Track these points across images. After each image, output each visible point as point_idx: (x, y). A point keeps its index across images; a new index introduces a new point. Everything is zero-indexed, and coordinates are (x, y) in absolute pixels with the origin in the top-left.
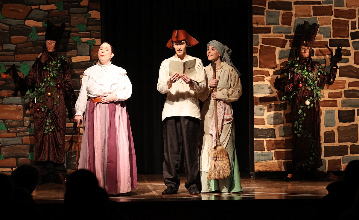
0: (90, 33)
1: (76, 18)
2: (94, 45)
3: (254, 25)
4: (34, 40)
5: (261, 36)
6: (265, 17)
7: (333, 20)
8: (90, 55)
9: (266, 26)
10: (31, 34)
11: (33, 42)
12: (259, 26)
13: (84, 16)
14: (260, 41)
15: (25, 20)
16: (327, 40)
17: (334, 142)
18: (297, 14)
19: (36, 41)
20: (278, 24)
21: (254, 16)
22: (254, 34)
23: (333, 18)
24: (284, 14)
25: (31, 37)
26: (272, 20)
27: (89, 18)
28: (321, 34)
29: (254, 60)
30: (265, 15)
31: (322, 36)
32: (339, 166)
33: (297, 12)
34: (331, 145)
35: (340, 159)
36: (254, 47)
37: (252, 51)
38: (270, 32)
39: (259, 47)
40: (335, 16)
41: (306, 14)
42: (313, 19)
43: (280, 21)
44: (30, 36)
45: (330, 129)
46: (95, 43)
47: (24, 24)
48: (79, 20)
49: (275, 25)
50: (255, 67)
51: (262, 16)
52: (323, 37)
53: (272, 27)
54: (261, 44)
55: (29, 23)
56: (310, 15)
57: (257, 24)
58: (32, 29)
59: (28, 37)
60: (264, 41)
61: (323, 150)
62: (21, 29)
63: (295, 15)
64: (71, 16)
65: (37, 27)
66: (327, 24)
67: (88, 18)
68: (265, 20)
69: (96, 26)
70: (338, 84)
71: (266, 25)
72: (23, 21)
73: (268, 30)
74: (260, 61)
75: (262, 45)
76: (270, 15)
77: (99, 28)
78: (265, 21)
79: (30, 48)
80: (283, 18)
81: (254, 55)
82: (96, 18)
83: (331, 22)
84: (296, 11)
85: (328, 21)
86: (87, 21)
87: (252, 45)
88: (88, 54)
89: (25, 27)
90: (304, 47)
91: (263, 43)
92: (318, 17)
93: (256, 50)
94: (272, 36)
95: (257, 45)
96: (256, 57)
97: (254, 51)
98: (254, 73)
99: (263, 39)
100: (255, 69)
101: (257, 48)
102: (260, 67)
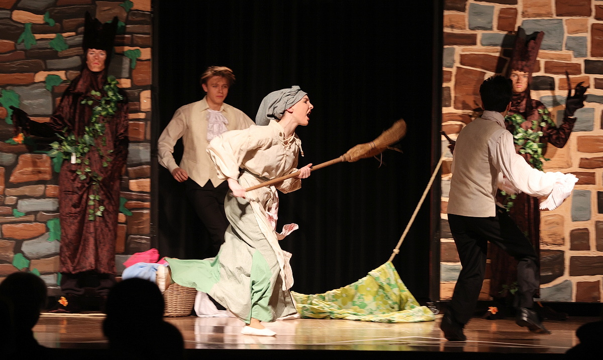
0: (132, 36)
1: (106, 8)
2: (138, 60)
3: (447, 30)
4: (29, 47)
5: (459, 50)
6: (466, 14)
7: (593, 25)
8: (130, 77)
9: (468, 31)
10: (23, 36)
11: (25, 50)
12: (456, 31)
13: (121, 5)
14: (457, 58)
15: (12, 10)
16: (581, 61)
17: (588, 248)
18: (526, 11)
19: (31, 49)
20: (491, 29)
21: (446, 13)
22: (446, 47)
23: (592, 20)
24: (502, 11)
25: (23, 41)
26: (480, 21)
27: (131, 10)
28: (568, 49)
29: (445, 93)
30: (467, 11)
31: (571, 53)
32: (596, 294)
33: (527, 7)
34: (582, 254)
35: (599, 281)
36: (445, 69)
37: (440, 76)
38: (474, 43)
39: (454, 70)
40: (597, 18)
41: (543, 12)
42: (555, 22)
43: (495, 24)
44: (20, 40)
45: (581, 225)
46: (140, 56)
47: (10, 19)
48: (111, 12)
49: (485, 30)
50: (446, 106)
51: (462, 13)
52: (572, 56)
53: (479, 34)
54: (458, 64)
55: (20, 16)
56: (549, 14)
57: (452, 27)
58: (24, 28)
59: (16, 42)
60: (464, 59)
61: (567, 263)
62: (6, 27)
63: (523, 13)
64: (96, 6)
65: (34, 24)
66: (582, 31)
67: (128, 11)
68: (467, 20)
69: (143, 24)
70: (598, 143)
71: (468, 29)
72: (8, 12)
73: (470, 40)
74: (455, 97)
75: (460, 67)
76: (477, 12)
77: (147, 28)
78: (467, 23)
79: (19, 62)
80: (500, 18)
81: (445, 85)
82: (143, 9)
83: (587, 28)
84: (525, 6)
85: (583, 25)
86: (125, 15)
87: (441, 65)
88: (127, 76)
89: (12, 23)
90: (518, 72)
91: (462, 63)
92: (564, 18)
93: (449, 76)
94: (479, 51)
95: (451, 67)
96: (449, 88)
97: (445, 76)
98: (444, 117)
99: (462, 56)
100: (445, 110)
101: (451, 72)
102: (456, 108)
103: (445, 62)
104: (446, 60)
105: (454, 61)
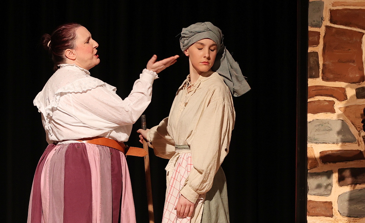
5: (329, 4)
14: (326, 15)
22: (311, 0)
29: (311, 60)
36: (310, 29)
37: (305, 39)
39: (322, 31)
50: (312, 77)
54: (327, 22)
60: (334, 17)
74: (324, 65)
75: (331, 27)
81: (310, 49)
87: (305, 25)
91: (331, 21)
93: (316, 38)
94: (356, 6)
95: (319, 26)
96: (316, 54)
97: (310, 39)
98: (310, 92)
99: (331, 11)
100: (311, 82)
101: (319, 34)
102: (325, 79)
103: (310, 21)
104: (312, 18)
105: (322, 19)
